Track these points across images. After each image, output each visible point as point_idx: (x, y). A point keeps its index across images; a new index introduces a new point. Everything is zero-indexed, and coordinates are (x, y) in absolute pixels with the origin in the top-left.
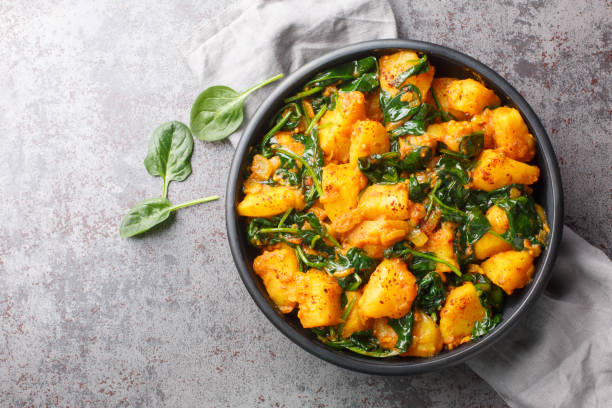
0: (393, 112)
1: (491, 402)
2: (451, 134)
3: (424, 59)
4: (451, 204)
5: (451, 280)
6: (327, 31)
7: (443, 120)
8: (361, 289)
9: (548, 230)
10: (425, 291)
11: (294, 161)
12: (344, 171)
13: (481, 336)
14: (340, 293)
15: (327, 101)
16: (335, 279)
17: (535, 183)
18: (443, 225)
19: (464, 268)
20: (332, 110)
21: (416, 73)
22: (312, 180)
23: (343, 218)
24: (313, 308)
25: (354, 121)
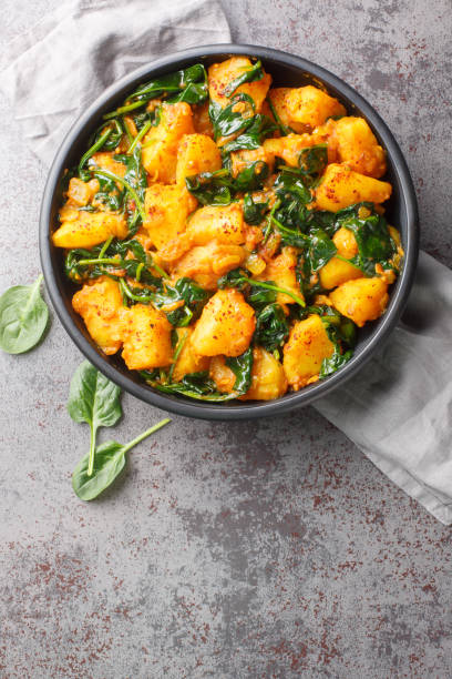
0: (224, 125)
1: (348, 454)
2: (290, 149)
3: (258, 65)
4: (293, 227)
5: (295, 313)
6: (153, 41)
7: (283, 134)
8: (192, 324)
9: (403, 254)
10: (266, 324)
11: (114, 183)
12: (170, 192)
13: (330, 375)
14: (169, 329)
15: (152, 117)
16: (163, 313)
17: (386, 201)
18: (284, 250)
19: (310, 299)
20: (157, 126)
21: (249, 81)
22: (134, 203)
23: (170, 245)
24: (138, 345)
25: (180, 137)
